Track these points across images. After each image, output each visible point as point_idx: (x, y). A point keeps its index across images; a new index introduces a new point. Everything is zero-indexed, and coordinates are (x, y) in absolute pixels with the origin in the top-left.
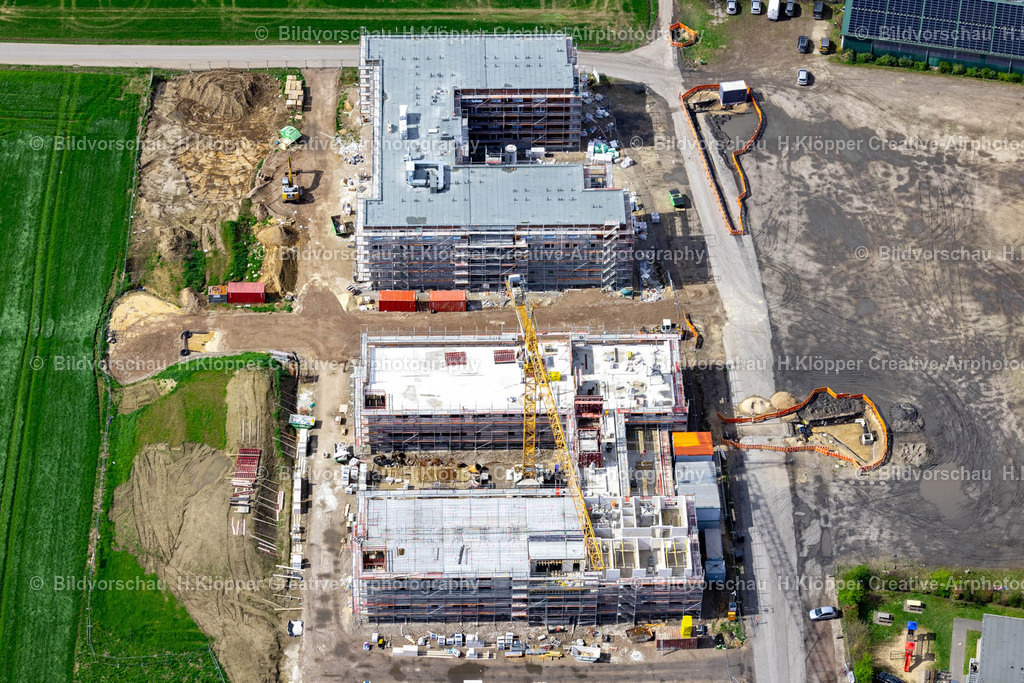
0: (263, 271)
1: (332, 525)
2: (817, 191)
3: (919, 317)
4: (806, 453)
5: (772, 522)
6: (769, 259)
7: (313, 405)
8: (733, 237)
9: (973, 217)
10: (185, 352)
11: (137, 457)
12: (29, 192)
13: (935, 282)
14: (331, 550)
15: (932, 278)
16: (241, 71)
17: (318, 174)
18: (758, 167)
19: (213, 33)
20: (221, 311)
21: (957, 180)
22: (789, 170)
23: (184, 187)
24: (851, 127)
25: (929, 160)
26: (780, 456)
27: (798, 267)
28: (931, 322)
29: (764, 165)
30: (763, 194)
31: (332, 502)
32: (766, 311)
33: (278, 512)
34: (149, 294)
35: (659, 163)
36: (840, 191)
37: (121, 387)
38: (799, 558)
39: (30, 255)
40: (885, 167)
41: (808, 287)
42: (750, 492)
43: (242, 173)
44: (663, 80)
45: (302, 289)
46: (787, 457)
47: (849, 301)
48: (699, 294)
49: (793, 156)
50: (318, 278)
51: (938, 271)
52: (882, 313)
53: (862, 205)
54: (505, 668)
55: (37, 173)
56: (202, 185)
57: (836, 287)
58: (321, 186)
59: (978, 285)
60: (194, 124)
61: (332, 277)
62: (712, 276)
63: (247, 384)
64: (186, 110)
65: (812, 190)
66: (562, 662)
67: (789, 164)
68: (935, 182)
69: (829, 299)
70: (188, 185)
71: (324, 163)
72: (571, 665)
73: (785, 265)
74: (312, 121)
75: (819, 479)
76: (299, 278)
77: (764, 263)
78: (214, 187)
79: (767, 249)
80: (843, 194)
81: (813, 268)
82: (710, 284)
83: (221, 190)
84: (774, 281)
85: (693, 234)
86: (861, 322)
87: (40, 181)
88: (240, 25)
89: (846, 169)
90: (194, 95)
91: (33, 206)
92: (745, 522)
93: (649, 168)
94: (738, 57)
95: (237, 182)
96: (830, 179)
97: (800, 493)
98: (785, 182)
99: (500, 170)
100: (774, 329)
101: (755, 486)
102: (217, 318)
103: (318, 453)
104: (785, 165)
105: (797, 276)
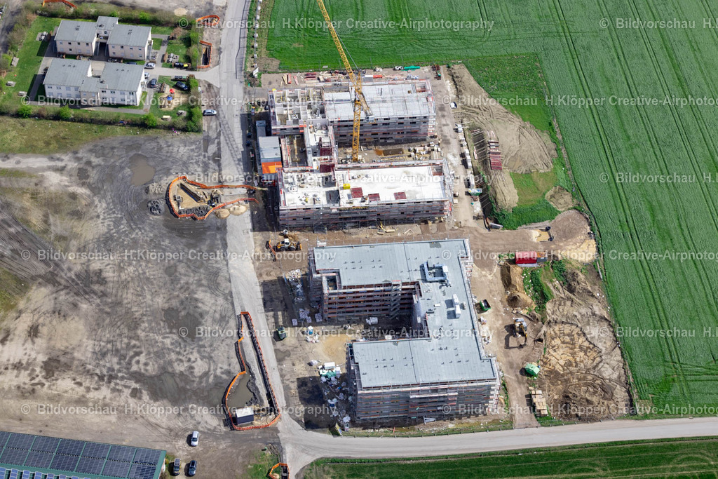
1: (448, 147)
5: (232, 153)
6: (226, 299)
9: (96, 335)
10: (548, 229)
11: (552, 167)
17: (507, 347)
21: (101, 363)
24: (165, 401)
25: (116, 377)
27: (209, 295)
30: (227, 345)
32: (229, 266)
33: (475, 150)
35: (294, 365)
38: (220, 139)
40: (146, 370)
41: (204, 282)
45: (496, 269)
47: (180, 274)
48: (268, 274)
49: (206, 374)
50: (489, 276)
52: (162, 268)
53: (165, 340)
56: (576, 336)
57: (187, 283)
60: (597, 381)
61: (481, 277)
62: (260, 286)
63: (508, 198)
64: (606, 391)
65: (195, 350)
67: (209, 368)
68: (115, 360)
73: (217, 295)
77: (229, 297)
79: (227, 306)
80: (176, 347)
81: (200, 295)
82: (262, 280)
85: (271, 313)
89: (172, 367)
92: (246, 153)
93: (300, 361)
94: (240, 457)
95: (555, 340)
96: (184, 359)
97: (217, 168)
98: (213, 355)
101: (240, 170)
104: (212, 368)
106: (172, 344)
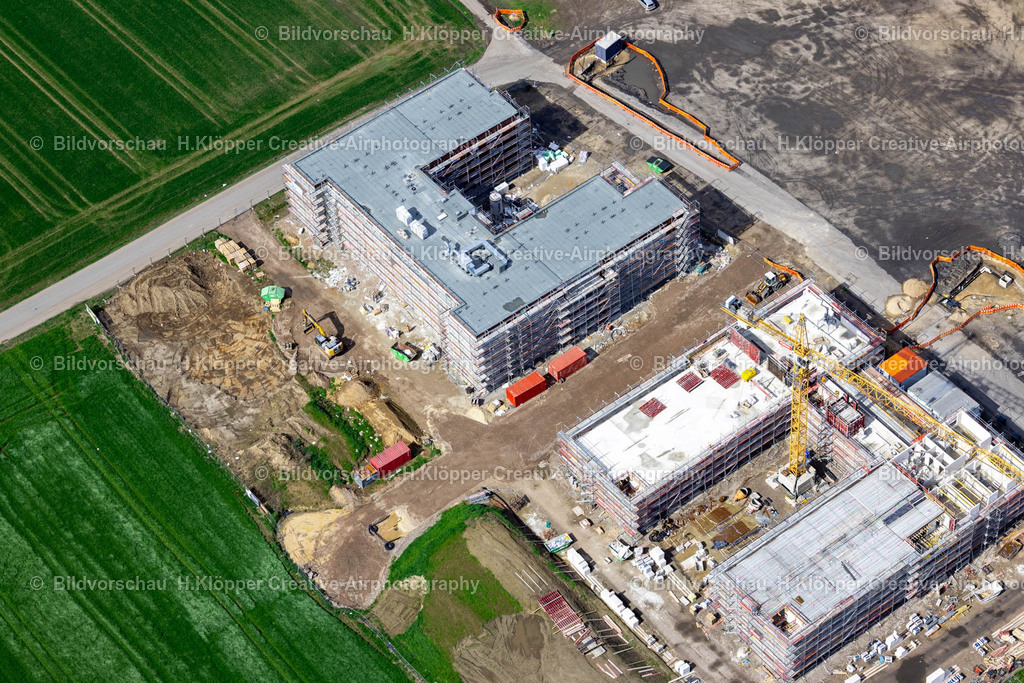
0: (379, 432)
1: (675, 617)
2: (757, 95)
3: (942, 157)
4: (975, 321)
6: (782, 175)
7: (549, 525)
8: (733, 172)
10: (390, 546)
11: (454, 665)
12: (89, 484)
13: (923, 120)
14: (697, 639)
15: (917, 118)
16: (165, 261)
17: (332, 316)
18: (690, 101)
19: (100, 240)
20: (382, 490)
21: (851, 25)
22: (715, 89)
23: (226, 397)
24: (725, 25)
25: (813, 19)
26: (959, 336)
27: (810, 168)
28: (955, 156)
29: (692, 96)
30: (718, 122)
31: (655, 598)
32: (824, 220)
33: (620, 635)
34: (299, 513)
35: (608, 142)
36: (774, 85)
37: (367, 611)
39: (155, 543)
40: (787, 44)
41: (834, 181)
42: (969, 379)
43: (263, 354)
44: (534, 67)
45: (430, 428)
46: (965, 333)
47: (877, 174)
48: (757, 236)
49: (709, 76)
50: (432, 409)
51: (916, 109)
52: (911, 169)
53: (803, 87)
54: (936, 647)
55: (77, 463)
56: (239, 386)
57: (855, 168)
58: (346, 326)
59: (957, 103)
60: (171, 333)
61: (443, 401)
62: (752, 216)
63: (487, 540)
64: (150, 325)
65: (752, 96)
66: (973, 612)
67: (712, 85)
69: (860, 182)
70: (226, 392)
71: (325, 303)
72: (982, 610)
73: (798, 173)
74: (275, 272)
75: (1006, 336)
76: (415, 420)
77: (781, 181)
78: (251, 382)
79: (770, 167)
80: (779, 86)
81: (820, 162)
82: (758, 224)
83: (260, 381)
84: (803, 191)
85: (700, 188)
86: (904, 187)
87: (87, 469)
88: (116, 219)
89: (758, 63)
90: (144, 307)
91: (107, 495)
93: (605, 151)
95: (267, 365)
96: (756, 79)
97: (1004, 357)
98: (724, 101)
99: (535, 219)
100: (846, 232)
101: (967, 372)
102: (384, 497)
103: (598, 562)
104: (709, 87)
105: (815, 177)
106: (789, 88)
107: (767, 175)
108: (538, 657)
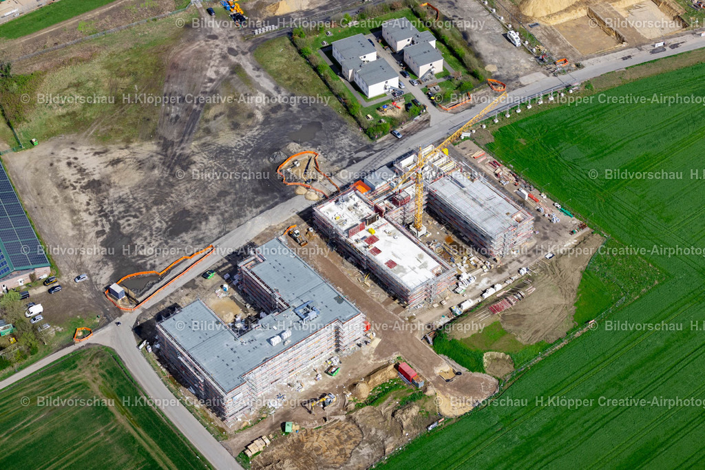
0: (386, 380)
1: (495, 274)
5: (367, 165)
6: (220, 232)
7: (443, 316)
9: (136, 190)
10: (458, 373)
11: (532, 344)
13: (189, 183)
15: (187, 185)
18: (161, 264)
25: (107, 218)
26: (332, 178)
27: (217, 222)
31: (484, 280)
32: (253, 219)
33: (507, 291)
34: (439, 410)
35: (187, 295)
36: (154, 233)
37: (500, 380)
38: (376, 153)
40: (124, 228)
41: (227, 214)
43: (329, 433)
45: (382, 362)
47: (224, 200)
48: (262, 241)
50: (371, 361)
51: (181, 185)
52: (222, 188)
53: (158, 223)
57: (219, 207)
61: (365, 357)
62: (248, 243)
65: (161, 241)
68: (122, 209)
69: (228, 206)
70: (357, 446)
73: (220, 227)
75: (332, 165)
76: (378, 367)
77: (224, 233)
79: (214, 236)
80: (156, 231)
81: (213, 218)
82: (253, 241)
84: (233, 225)
85: (226, 261)
86: (234, 191)
89: (136, 238)
94: (83, 308)
95: (337, 430)
96: (149, 239)
97: (344, 166)
100: (262, 211)
102: (429, 376)
103: (465, 299)
105: (223, 221)
106: (157, 228)
107: (218, 238)
108: (525, 315)
